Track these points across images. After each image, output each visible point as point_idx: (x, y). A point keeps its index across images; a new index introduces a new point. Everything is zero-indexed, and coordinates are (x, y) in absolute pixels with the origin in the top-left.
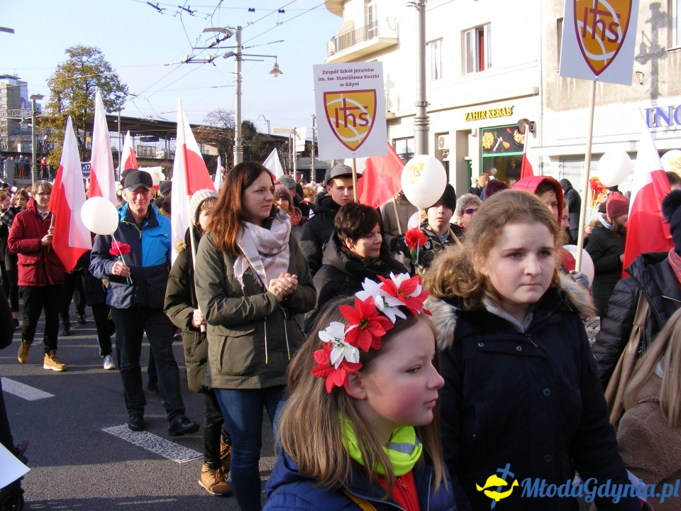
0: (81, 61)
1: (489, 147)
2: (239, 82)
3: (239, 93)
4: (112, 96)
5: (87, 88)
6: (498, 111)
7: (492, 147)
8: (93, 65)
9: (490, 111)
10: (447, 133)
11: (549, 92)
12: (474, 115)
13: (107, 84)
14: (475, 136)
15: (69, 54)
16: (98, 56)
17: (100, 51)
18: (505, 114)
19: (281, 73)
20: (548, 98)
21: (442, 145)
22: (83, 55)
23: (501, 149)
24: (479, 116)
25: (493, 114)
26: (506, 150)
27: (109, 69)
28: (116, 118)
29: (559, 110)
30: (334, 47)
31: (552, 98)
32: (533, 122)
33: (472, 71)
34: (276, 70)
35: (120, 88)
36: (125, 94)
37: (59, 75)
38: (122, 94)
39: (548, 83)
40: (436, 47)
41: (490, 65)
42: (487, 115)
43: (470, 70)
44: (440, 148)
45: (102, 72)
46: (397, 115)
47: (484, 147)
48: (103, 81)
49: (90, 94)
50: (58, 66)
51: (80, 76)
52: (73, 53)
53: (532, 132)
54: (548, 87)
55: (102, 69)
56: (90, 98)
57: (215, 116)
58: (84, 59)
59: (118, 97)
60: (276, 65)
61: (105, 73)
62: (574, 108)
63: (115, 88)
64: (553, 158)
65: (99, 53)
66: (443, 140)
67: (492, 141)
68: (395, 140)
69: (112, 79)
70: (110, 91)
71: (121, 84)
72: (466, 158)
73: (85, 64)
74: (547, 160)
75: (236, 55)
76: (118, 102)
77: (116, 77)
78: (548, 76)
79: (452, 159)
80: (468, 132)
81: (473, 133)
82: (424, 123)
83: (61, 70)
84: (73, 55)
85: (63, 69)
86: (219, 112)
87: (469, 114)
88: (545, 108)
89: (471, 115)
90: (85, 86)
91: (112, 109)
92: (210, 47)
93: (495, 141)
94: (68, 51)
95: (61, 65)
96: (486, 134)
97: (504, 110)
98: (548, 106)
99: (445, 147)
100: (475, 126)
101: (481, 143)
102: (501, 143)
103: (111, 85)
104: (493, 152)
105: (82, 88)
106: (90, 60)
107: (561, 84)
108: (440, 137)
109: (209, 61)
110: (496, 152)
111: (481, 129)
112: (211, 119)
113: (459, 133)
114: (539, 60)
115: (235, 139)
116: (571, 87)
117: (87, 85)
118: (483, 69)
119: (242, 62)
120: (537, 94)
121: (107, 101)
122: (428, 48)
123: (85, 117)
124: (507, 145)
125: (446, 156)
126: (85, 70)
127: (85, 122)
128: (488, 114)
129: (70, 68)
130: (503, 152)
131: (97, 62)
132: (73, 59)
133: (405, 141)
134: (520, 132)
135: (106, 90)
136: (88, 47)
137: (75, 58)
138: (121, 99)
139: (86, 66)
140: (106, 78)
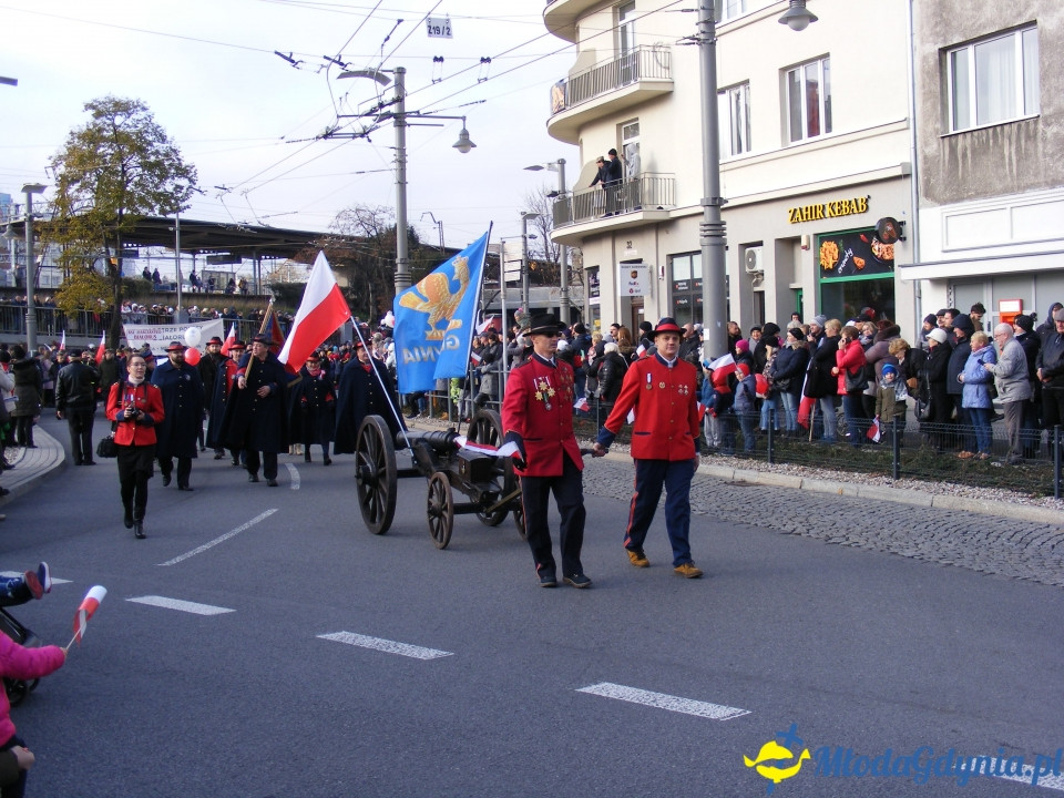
0: (113, 124)
1: (831, 266)
2: (402, 162)
3: (402, 183)
4: (169, 186)
5: (124, 172)
6: (843, 205)
7: (836, 266)
8: (134, 130)
9: (832, 205)
10: (760, 244)
11: (927, 171)
12: (804, 213)
13: (159, 164)
14: (806, 248)
15: (91, 112)
16: (141, 115)
17: (146, 105)
18: (855, 211)
19: (474, 146)
20: (927, 182)
21: (753, 264)
22: (116, 115)
23: (851, 268)
24: (813, 214)
25: (836, 209)
26: (860, 271)
27: (163, 139)
28: (172, 222)
29: (944, 202)
30: (562, 98)
31: (932, 181)
32: (902, 223)
33: (800, 138)
34: (465, 143)
35: (183, 172)
36: (191, 180)
37: (72, 150)
38: (184, 182)
39: (925, 157)
40: (738, 96)
41: (829, 128)
42: (827, 215)
43: (796, 135)
44: (748, 270)
45: (150, 144)
46: (674, 214)
47: (822, 266)
48: (153, 158)
49: (128, 181)
50: (72, 133)
51: (110, 151)
52: (99, 110)
53: (901, 239)
54: (925, 163)
55: (150, 138)
56: (128, 189)
57: (349, 217)
58: (118, 120)
59: (178, 188)
60: (465, 134)
61: (155, 144)
62: (970, 198)
63: (173, 171)
64: (937, 282)
65: (144, 109)
66: (753, 255)
67: (836, 256)
68: (672, 256)
69: (167, 155)
70: (163, 177)
71: (184, 164)
72: (793, 286)
73: (121, 129)
74: (926, 287)
75: (395, 116)
76: (180, 195)
77: (175, 151)
78: (926, 144)
79: (769, 287)
80: (797, 240)
81: (804, 243)
82: (716, 232)
83: (76, 140)
84: (98, 115)
85: (79, 138)
86: (358, 210)
87: (795, 210)
88: (922, 199)
89: (798, 211)
90: (120, 169)
91: (168, 208)
92: (367, 115)
93: (841, 256)
94: (89, 106)
95: (76, 130)
96: (824, 245)
97: (853, 202)
98: (927, 195)
99: (758, 267)
100: (806, 231)
101: (817, 259)
102: (851, 259)
103: (166, 166)
104: (838, 275)
105: (115, 173)
106: (129, 122)
107: (947, 157)
108: (748, 249)
109: (362, 135)
110: (844, 274)
111: (816, 235)
112: (341, 222)
113: (780, 241)
114: (912, 117)
115: (398, 261)
116: (964, 164)
117: (123, 166)
118: (819, 134)
119: (407, 128)
120: (907, 176)
121: (161, 194)
122: (723, 101)
123: (120, 223)
124: (860, 262)
125: (757, 284)
126: (119, 138)
127: (121, 231)
128: (828, 210)
129: (92, 137)
130: (855, 274)
131: (140, 126)
132: (98, 122)
133: (688, 258)
134: (881, 241)
135: (157, 176)
136: (124, 100)
137: (104, 119)
138: (184, 191)
139: (122, 133)
140: (157, 153)
